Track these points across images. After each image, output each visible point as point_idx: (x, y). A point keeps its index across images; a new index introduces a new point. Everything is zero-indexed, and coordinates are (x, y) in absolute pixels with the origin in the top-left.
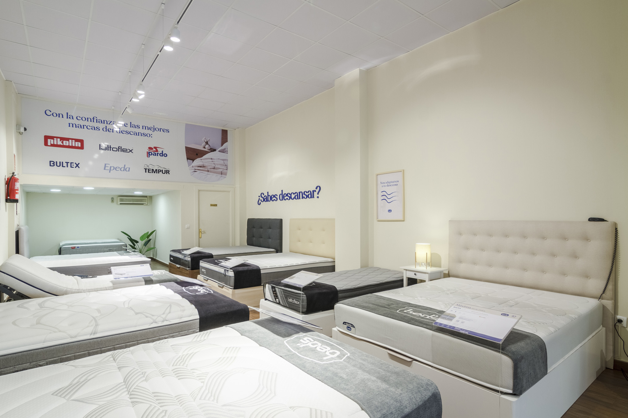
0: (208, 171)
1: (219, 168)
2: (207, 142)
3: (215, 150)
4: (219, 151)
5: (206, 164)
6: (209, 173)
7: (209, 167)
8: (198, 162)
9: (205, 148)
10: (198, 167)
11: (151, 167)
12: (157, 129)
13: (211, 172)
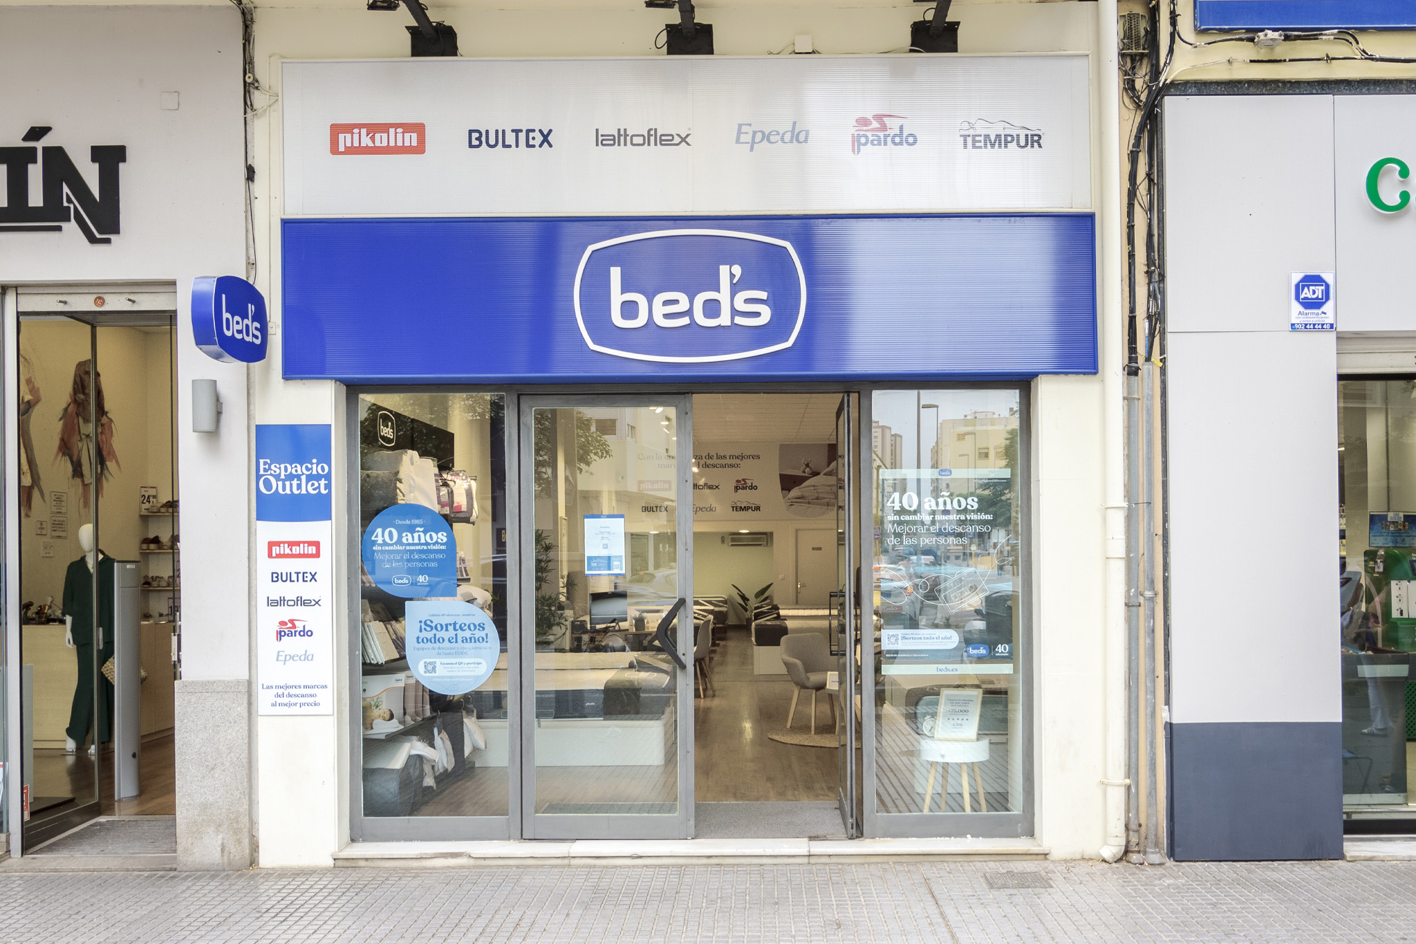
0: (809, 503)
1: (825, 498)
2: (808, 464)
3: (818, 474)
4: (825, 474)
5: (806, 494)
6: (810, 506)
7: (811, 498)
8: (795, 492)
9: (804, 472)
10: (796, 498)
11: (739, 504)
12: (746, 457)
13: (813, 504)
